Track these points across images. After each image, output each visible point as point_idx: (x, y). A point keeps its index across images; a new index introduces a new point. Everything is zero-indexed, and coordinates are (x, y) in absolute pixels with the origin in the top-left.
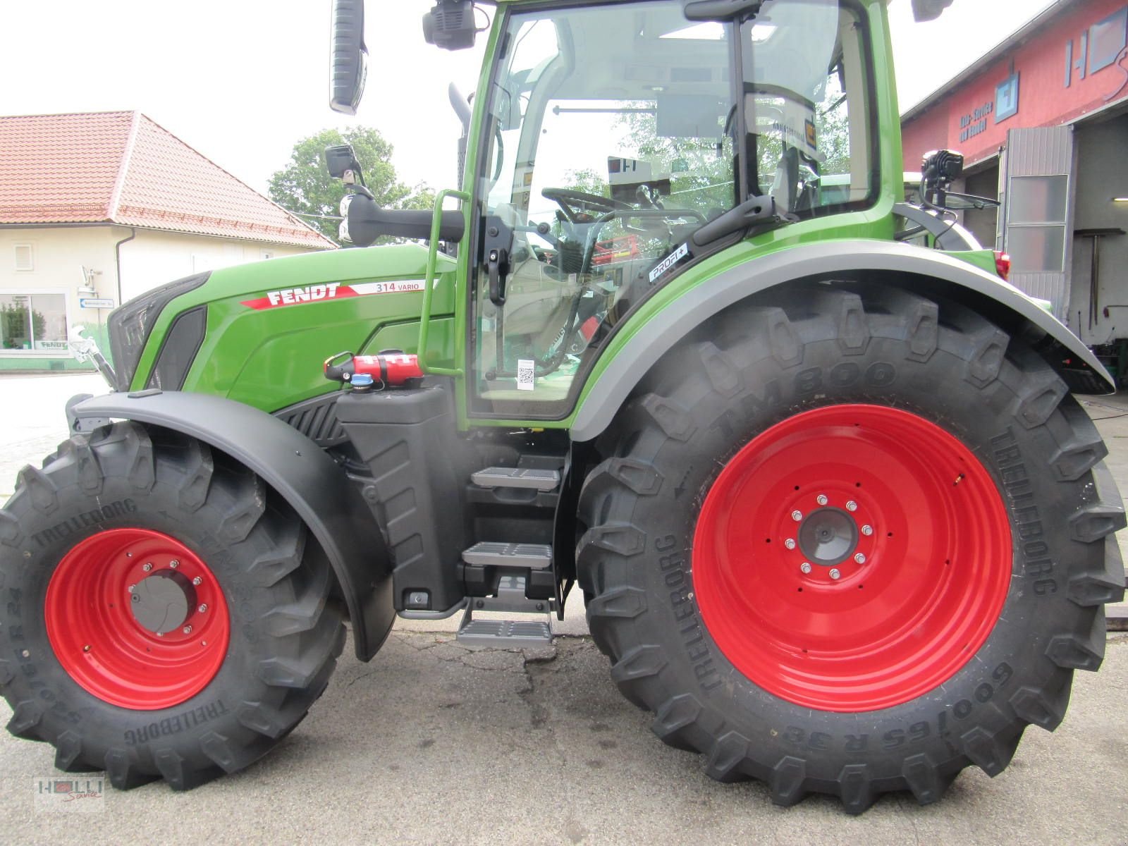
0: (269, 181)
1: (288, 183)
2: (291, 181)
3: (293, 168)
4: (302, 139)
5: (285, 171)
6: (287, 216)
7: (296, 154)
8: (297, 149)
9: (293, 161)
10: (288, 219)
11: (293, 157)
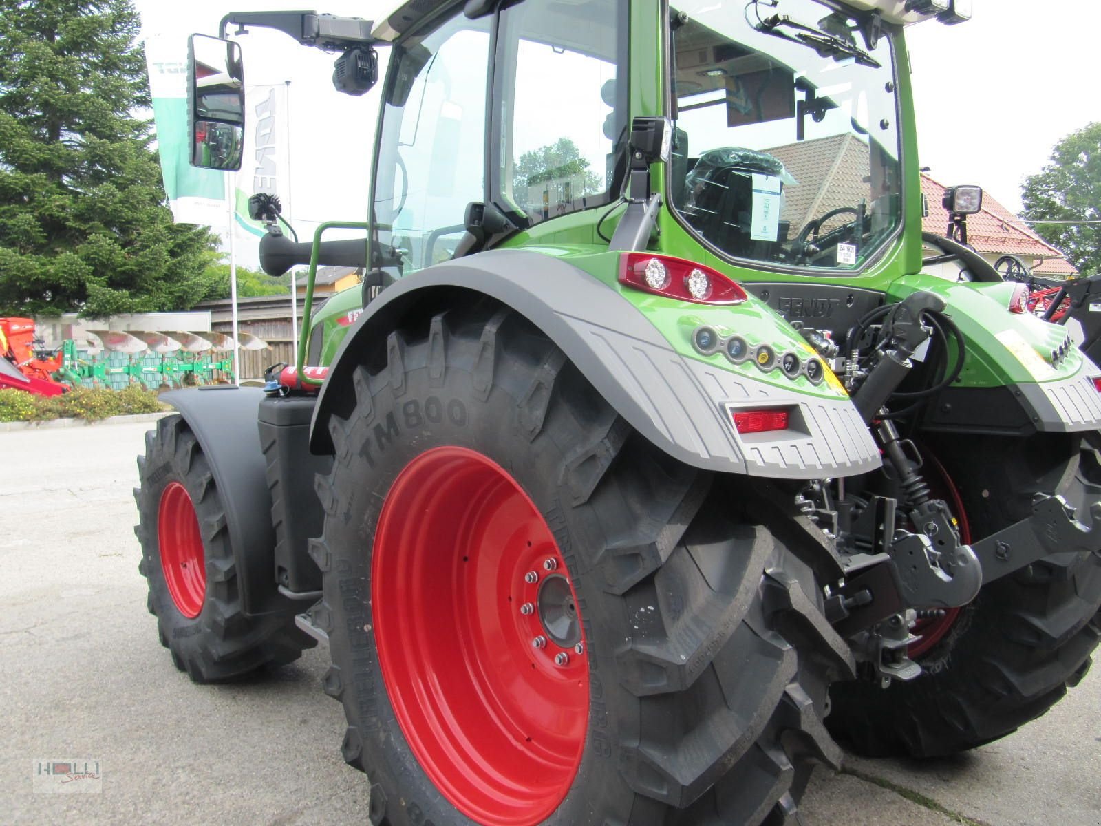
0: (1023, 186)
1: (1045, 187)
2: (1047, 184)
3: (1051, 170)
4: (1065, 137)
5: (1041, 173)
6: (1000, 223)
7: (1057, 154)
8: (1057, 149)
9: (1053, 163)
10: (1001, 226)
11: (1053, 158)
